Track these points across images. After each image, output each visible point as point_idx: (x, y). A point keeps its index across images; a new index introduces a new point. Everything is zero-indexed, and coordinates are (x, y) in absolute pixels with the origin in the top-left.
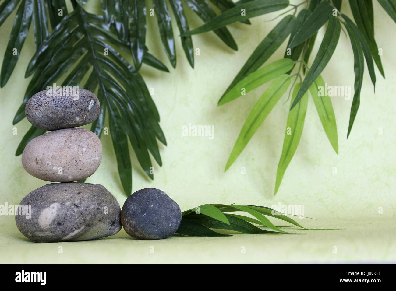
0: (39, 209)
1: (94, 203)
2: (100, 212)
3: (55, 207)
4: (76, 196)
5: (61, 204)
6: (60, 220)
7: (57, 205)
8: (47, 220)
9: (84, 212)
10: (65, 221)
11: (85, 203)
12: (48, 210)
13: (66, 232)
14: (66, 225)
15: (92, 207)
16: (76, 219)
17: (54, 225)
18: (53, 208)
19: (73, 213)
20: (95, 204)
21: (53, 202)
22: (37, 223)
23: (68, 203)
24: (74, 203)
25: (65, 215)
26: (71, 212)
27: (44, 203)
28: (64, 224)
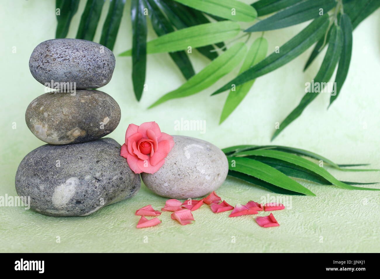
0: (51, 185)
1: (116, 172)
2: (123, 181)
3: (73, 183)
4: (96, 167)
5: (79, 179)
6: (79, 198)
7: (75, 181)
8: (64, 199)
9: (107, 186)
10: (86, 199)
11: (107, 174)
12: (65, 187)
13: (86, 210)
14: (87, 203)
15: (115, 178)
16: (98, 195)
17: (72, 204)
18: (71, 184)
19: (94, 189)
20: (117, 174)
21: (70, 176)
22: (50, 202)
23: (88, 177)
24: (95, 176)
25: (85, 192)
26: (92, 188)
27: (58, 177)
28: (84, 202)
